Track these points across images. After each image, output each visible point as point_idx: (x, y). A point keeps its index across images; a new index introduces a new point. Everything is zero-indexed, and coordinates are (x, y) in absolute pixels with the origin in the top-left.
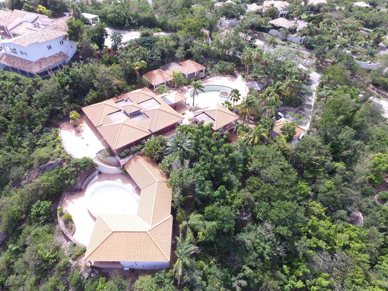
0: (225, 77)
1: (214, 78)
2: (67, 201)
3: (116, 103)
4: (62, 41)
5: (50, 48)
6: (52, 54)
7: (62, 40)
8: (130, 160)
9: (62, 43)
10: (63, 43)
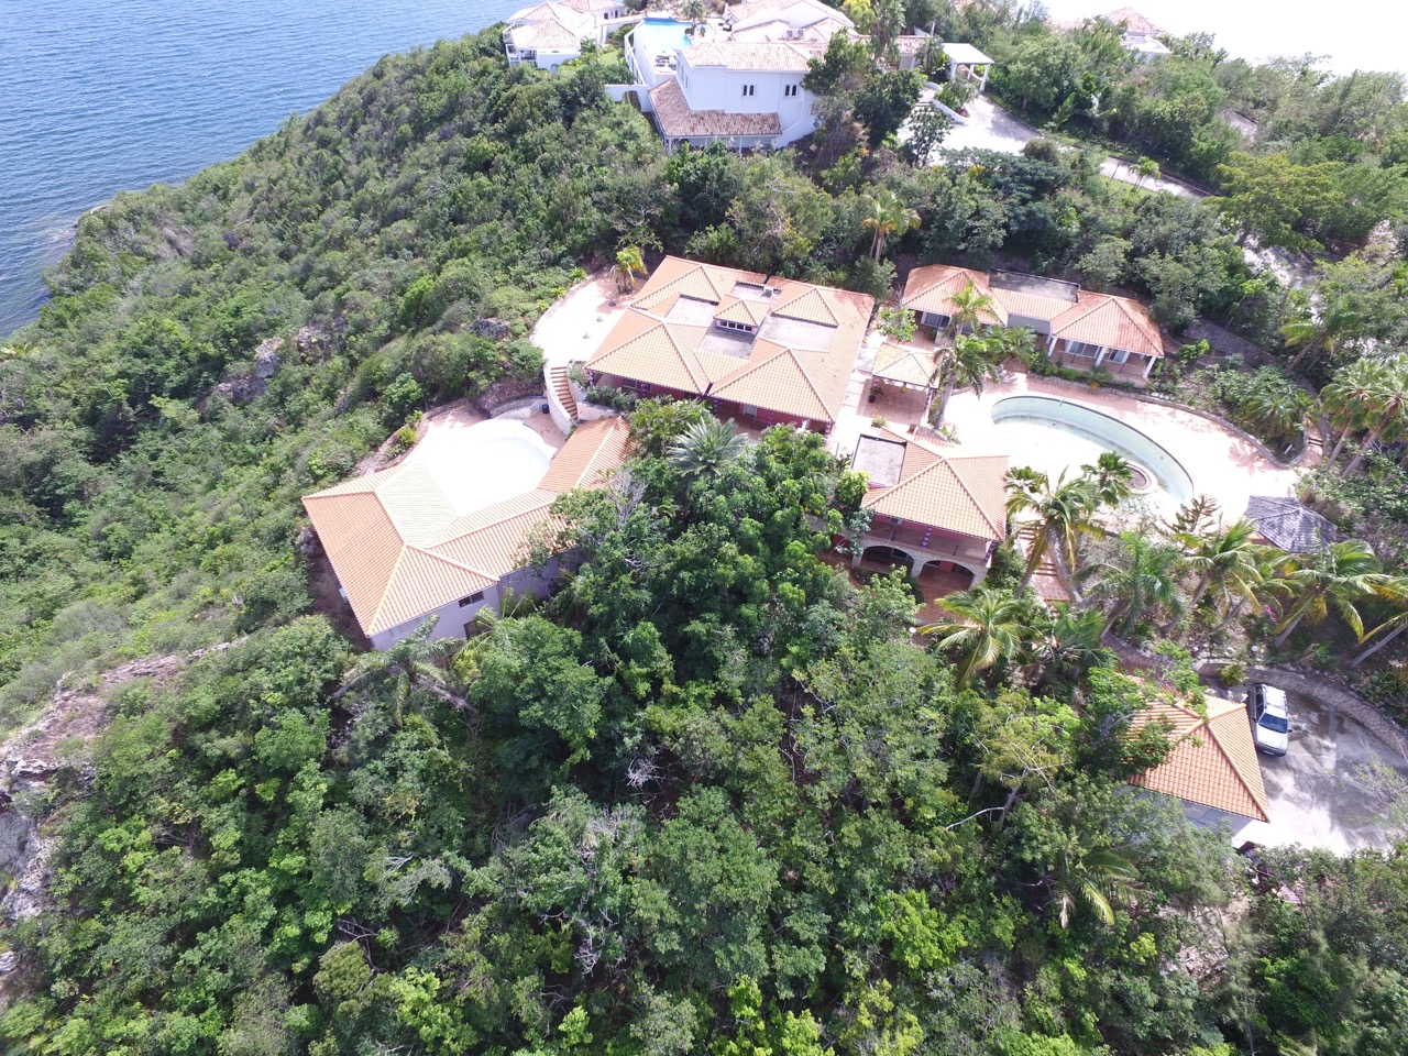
0: (1236, 435)
1: (1179, 412)
2: (450, 417)
3: (739, 284)
4: (795, 88)
5: (751, 93)
6: (745, 111)
7: (797, 84)
8: (602, 419)
9: (791, 91)
10: (794, 94)
